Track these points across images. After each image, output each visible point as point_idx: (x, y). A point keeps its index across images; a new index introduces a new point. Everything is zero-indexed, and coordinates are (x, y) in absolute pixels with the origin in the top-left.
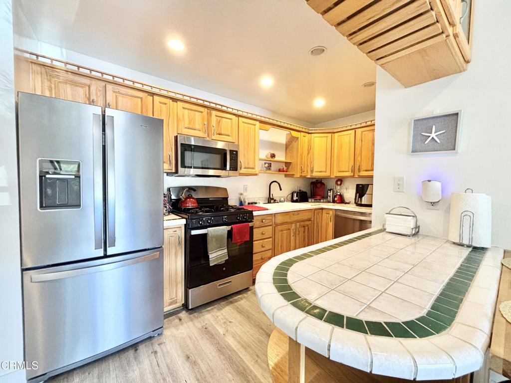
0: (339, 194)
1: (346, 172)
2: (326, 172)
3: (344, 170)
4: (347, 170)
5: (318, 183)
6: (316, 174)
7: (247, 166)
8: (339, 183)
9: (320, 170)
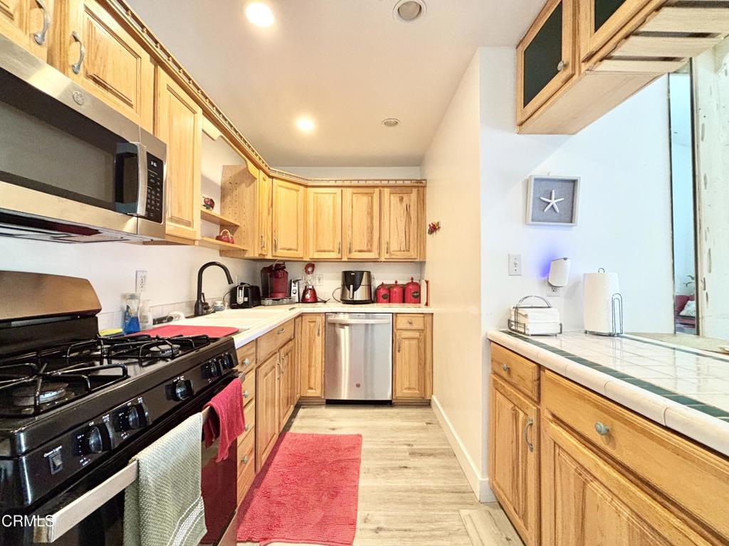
0: (311, 287)
1: (330, 251)
2: (297, 250)
3: (326, 249)
4: (331, 248)
5: (279, 269)
6: (281, 254)
7: (176, 215)
8: (310, 270)
9: (289, 247)
